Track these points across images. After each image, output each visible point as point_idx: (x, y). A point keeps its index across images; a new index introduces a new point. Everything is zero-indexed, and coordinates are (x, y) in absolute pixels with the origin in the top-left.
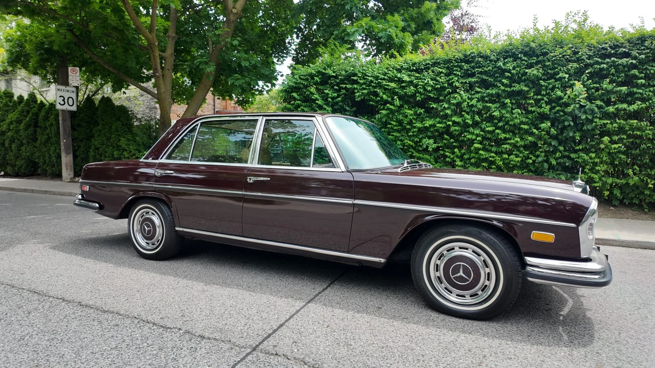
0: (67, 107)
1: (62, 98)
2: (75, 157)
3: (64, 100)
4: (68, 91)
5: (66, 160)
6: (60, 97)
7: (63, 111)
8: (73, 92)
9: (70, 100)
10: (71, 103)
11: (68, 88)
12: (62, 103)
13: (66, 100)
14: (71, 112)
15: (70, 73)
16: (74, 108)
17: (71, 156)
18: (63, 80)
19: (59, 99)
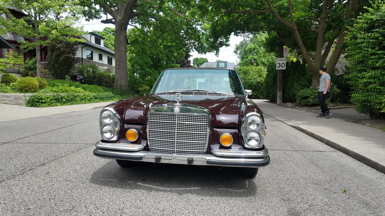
0: (281, 68)
1: (279, 64)
2: (284, 92)
3: (280, 65)
4: (282, 60)
5: (279, 94)
6: (278, 63)
7: (279, 70)
8: (285, 60)
9: (283, 64)
10: (283, 66)
11: (282, 59)
12: (279, 66)
13: (281, 65)
14: (282, 70)
15: (284, 51)
16: (285, 68)
17: (281, 92)
18: (280, 55)
19: (278, 65)
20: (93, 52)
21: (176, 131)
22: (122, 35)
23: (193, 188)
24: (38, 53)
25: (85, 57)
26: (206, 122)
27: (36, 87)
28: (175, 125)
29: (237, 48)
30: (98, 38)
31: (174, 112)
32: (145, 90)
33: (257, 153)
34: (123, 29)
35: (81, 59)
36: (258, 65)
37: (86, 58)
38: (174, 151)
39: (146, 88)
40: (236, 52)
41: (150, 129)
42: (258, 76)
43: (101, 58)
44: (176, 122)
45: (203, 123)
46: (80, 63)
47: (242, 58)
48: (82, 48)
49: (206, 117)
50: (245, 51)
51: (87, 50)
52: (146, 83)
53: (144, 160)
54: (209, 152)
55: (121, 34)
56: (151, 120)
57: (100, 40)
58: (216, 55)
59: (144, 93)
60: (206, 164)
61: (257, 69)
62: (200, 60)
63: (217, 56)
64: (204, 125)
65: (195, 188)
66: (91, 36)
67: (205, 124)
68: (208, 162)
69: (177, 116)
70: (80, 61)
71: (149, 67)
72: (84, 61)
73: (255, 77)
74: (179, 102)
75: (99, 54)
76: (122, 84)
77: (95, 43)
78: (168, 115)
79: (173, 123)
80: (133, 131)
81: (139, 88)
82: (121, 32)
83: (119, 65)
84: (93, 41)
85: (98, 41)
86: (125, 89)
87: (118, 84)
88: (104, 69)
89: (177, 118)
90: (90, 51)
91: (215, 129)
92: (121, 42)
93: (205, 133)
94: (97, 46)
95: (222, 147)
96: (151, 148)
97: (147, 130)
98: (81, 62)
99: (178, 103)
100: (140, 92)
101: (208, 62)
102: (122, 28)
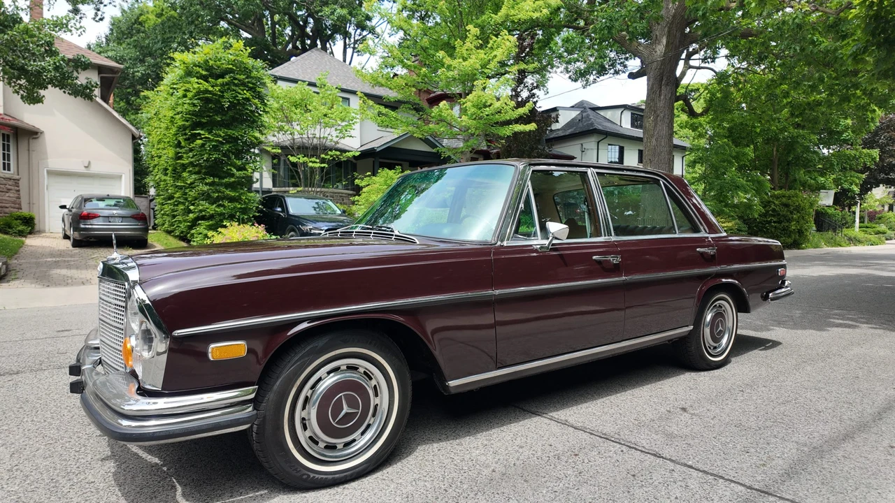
20: (625, 148)
22: (662, 97)
30: (640, 114)
34: (663, 83)
48: (598, 143)
51: (609, 145)
55: (660, 95)
64: (122, 307)
66: (622, 112)
67: (123, 304)
75: (639, 150)
77: (632, 126)
82: (660, 91)
84: (625, 123)
85: (638, 122)
90: (617, 148)
102: (662, 80)
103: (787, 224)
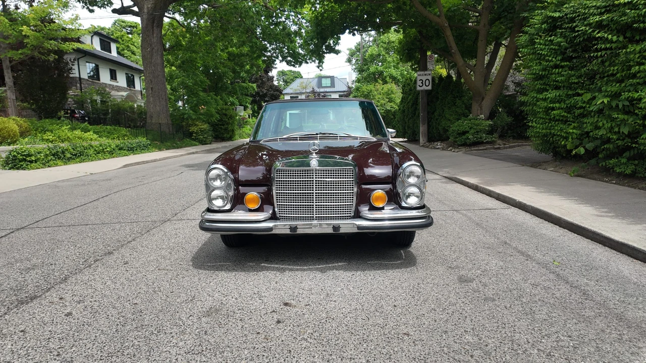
0: (424, 88)
1: (421, 81)
2: (429, 126)
3: (422, 83)
4: (425, 75)
5: (423, 129)
6: (419, 80)
7: (422, 91)
8: (430, 75)
9: (427, 81)
10: (427, 84)
11: (426, 72)
12: (421, 85)
13: (424, 83)
14: (426, 91)
15: (428, 60)
16: (430, 88)
17: (426, 126)
18: (422, 66)
19: (419, 83)
20: (99, 66)
21: (314, 192)
22: (155, 35)
23: (336, 264)
24: (8, 73)
25: (85, 76)
26: (352, 178)
27: (15, 135)
28: (313, 183)
29: (352, 54)
30: (106, 39)
31: (310, 167)
32: (202, 131)
33: (418, 212)
34: (155, 25)
35: (78, 79)
36: (385, 82)
37: (87, 78)
38: (313, 217)
39: (203, 127)
40: (349, 61)
41: (278, 191)
42: (387, 100)
43: (113, 77)
44: (314, 179)
45: (349, 179)
46: (76, 86)
47: (360, 71)
48: (78, 60)
49: (352, 171)
50: (365, 60)
51: (87, 62)
52: (202, 119)
53: (274, 232)
54: (358, 215)
55: (153, 34)
56: (278, 179)
57: (110, 43)
58: (319, 68)
59: (199, 135)
60: (356, 230)
61: (386, 89)
62: (288, 73)
63: (321, 70)
64: (350, 181)
65: (340, 264)
66: (92, 36)
67: (351, 179)
68: (359, 227)
69: (314, 172)
70: (76, 83)
71: (204, 90)
72: (85, 83)
73: (382, 101)
74: (316, 153)
75: (110, 69)
76: (160, 122)
77: (101, 49)
78: (303, 171)
79: (310, 181)
80: (253, 194)
81: (190, 128)
82: (153, 30)
83: (152, 88)
84: (96, 46)
85: (106, 46)
86: (167, 131)
87: (153, 122)
88: (122, 96)
89: (314, 174)
90: (94, 65)
91: (364, 186)
92: (153, 49)
93: (352, 191)
94: (105, 54)
95: (373, 208)
96: (280, 216)
97: (274, 192)
98: (78, 85)
99: (314, 154)
100: (193, 134)
101: (302, 77)
102: (153, 22)
103: (227, 126)
